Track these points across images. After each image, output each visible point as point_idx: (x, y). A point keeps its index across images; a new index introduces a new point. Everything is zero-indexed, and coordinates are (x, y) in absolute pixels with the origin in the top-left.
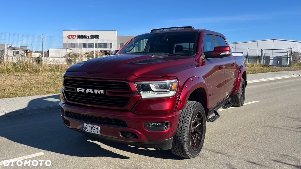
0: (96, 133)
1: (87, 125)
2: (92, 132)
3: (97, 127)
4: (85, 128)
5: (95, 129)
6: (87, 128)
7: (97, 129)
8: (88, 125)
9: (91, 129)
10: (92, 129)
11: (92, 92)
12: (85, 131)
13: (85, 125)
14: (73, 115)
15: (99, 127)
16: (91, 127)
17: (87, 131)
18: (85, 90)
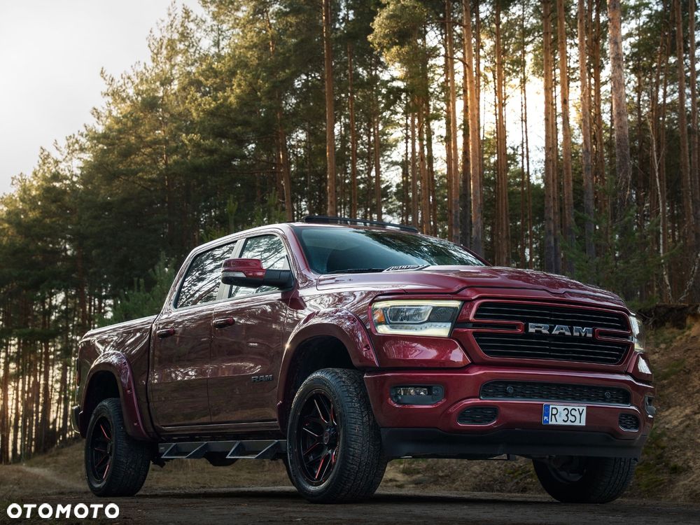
0: (577, 423)
1: (556, 407)
2: (569, 423)
3: (581, 409)
4: (552, 414)
5: (576, 414)
6: (555, 415)
7: (581, 414)
8: (561, 408)
9: (567, 415)
10: (569, 415)
11: (568, 333)
12: (550, 423)
13: (552, 408)
14: (510, 389)
15: (585, 408)
16: (566, 411)
17: (553, 422)
18: (551, 329)
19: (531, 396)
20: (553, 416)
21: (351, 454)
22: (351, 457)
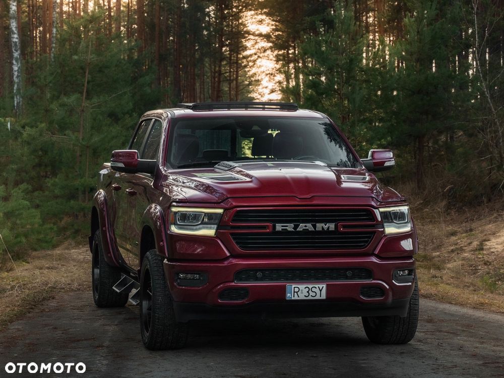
0: (318, 297)
2: (310, 298)
3: (321, 286)
4: (294, 292)
6: (297, 292)
7: (321, 291)
8: (302, 287)
9: (308, 292)
10: (310, 292)
11: (311, 229)
12: (293, 298)
13: (294, 287)
14: (259, 274)
15: (325, 286)
16: (307, 289)
17: (296, 298)
18: (296, 227)
19: (277, 279)
20: (295, 293)
21: (157, 318)
22: (157, 320)
